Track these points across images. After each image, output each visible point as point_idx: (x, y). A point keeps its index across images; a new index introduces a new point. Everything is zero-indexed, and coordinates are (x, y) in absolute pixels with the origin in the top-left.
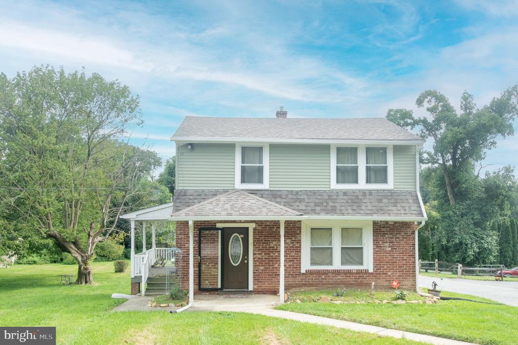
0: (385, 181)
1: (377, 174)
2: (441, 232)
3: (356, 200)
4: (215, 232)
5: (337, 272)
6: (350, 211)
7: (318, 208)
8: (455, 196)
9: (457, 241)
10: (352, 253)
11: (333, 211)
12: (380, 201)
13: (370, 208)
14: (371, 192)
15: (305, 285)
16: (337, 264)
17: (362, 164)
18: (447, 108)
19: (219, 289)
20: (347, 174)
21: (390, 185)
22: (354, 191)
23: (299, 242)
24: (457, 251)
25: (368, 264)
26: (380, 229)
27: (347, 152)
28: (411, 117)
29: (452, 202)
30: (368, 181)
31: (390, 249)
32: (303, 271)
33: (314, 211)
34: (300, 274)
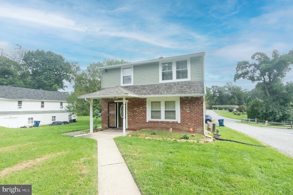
0: (187, 77)
1: (182, 74)
3: (169, 88)
4: (113, 104)
5: (163, 122)
6: (165, 92)
7: (151, 92)
9: (271, 111)
10: (170, 113)
11: (158, 93)
12: (182, 87)
13: (176, 90)
14: (178, 83)
15: (148, 128)
16: (163, 119)
17: (174, 70)
19: (115, 127)
20: (166, 76)
21: (189, 79)
22: (170, 83)
23: (146, 108)
24: (271, 115)
25: (178, 119)
26: (184, 101)
27: (167, 65)
30: (178, 77)
31: (189, 111)
32: (147, 121)
33: (149, 94)
34: (146, 123)
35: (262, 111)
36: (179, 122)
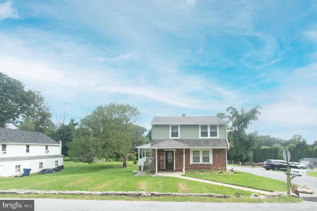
0: (216, 136)
1: (214, 134)
2: (234, 152)
3: (207, 142)
4: (163, 152)
5: (201, 165)
6: (205, 145)
7: (195, 145)
8: (239, 140)
9: (240, 154)
10: (206, 159)
11: (200, 145)
12: (215, 142)
13: (211, 144)
14: (212, 139)
15: (191, 169)
16: (201, 162)
17: (209, 131)
18: (236, 112)
19: (165, 170)
20: (204, 134)
21: (218, 137)
22: (206, 139)
23: (189, 155)
24: (240, 158)
25: (211, 162)
26: (215, 151)
27: (204, 127)
28: (224, 115)
29: (238, 142)
30: (211, 136)
31: (218, 157)
32: (191, 164)
33: (194, 146)
35: (234, 155)
36: (212, 164)
